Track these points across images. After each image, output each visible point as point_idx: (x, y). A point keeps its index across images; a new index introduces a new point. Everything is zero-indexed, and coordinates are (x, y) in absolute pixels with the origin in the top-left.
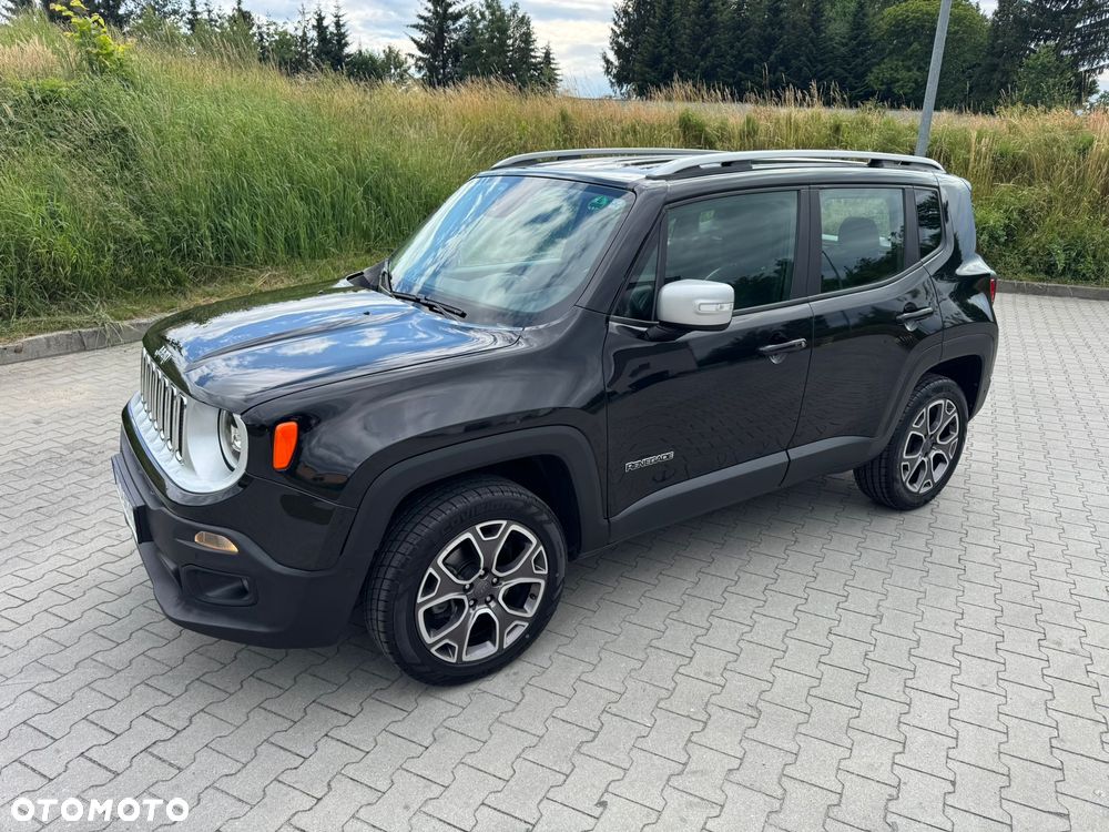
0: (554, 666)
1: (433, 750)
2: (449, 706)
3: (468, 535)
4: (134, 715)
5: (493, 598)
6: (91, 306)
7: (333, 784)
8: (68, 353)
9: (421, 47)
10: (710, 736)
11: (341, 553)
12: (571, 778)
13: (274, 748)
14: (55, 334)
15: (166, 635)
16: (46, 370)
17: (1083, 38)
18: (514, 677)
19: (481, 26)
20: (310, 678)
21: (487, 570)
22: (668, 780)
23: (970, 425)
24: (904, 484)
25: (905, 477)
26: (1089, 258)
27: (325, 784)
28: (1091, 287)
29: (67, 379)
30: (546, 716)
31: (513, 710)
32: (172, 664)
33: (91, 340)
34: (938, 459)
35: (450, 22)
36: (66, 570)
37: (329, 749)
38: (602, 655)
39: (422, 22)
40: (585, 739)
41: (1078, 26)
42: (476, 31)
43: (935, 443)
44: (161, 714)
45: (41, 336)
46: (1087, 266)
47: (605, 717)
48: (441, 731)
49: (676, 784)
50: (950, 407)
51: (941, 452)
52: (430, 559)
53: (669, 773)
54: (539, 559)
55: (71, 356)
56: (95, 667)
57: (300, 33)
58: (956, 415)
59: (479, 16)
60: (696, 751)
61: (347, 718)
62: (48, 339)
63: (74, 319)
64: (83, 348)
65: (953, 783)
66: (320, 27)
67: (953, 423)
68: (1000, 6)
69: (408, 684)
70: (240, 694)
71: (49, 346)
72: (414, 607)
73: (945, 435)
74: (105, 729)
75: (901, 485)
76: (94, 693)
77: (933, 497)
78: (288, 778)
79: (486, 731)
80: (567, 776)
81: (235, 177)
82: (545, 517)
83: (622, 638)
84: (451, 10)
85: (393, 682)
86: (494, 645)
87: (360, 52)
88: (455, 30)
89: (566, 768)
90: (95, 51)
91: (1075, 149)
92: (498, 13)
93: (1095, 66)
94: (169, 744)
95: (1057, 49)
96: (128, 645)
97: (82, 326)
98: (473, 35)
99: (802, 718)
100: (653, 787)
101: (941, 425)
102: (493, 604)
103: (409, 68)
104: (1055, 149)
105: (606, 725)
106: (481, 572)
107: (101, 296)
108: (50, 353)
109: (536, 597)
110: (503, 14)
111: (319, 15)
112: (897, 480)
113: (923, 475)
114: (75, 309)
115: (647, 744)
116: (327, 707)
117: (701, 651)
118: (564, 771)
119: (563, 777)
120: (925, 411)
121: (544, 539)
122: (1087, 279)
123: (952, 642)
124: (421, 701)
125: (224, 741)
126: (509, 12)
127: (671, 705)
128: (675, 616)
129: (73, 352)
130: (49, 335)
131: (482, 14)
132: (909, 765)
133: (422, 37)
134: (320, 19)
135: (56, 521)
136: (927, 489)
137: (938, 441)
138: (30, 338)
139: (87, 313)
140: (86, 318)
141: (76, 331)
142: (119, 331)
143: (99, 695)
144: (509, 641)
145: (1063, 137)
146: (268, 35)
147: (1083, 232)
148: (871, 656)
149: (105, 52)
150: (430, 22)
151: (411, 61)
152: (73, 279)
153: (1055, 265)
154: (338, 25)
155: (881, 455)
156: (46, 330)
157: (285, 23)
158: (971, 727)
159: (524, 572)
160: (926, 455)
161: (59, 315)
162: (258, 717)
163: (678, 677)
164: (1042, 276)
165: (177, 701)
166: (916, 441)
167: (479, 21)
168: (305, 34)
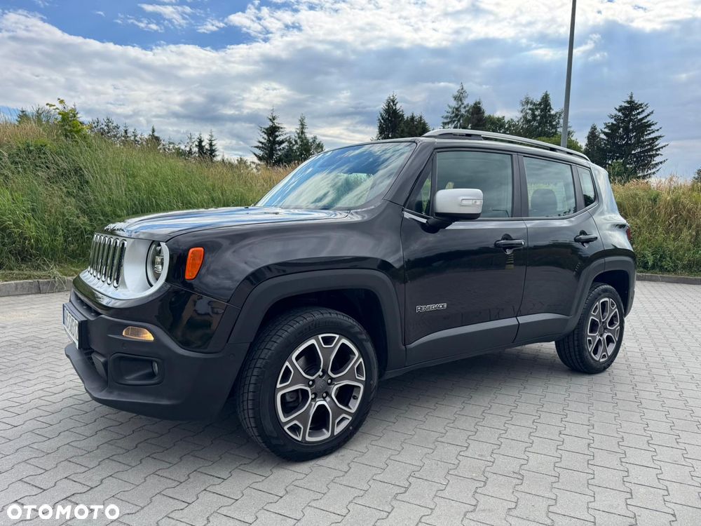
0: (370, 451)
1: (287, 498)
2: (296, 474)
3: (312, 341)
4: (59, 478)
5: (328, 394)
6: (48, 266)
7: (211, 519)
8: (29, 294)
9: (260, 158)
10: (490, 489)
11: (227, 342)
12: (391, 514)
13: (165, 498)
14: (22, 281)
15: (86, 434)
16: (12, 302)
17: (637, 158)
18: (341, 458)
19: (295, 148)
20: (192, 458)
21: (325, 372)
22: (465, 515)
23: (626, 319)
24: (590, 353)
25: (591, 348)
26: (668, 259)
27: (205, 519)
28: (672, 275)
29: (27, 307)
30: (368, 479)
31: (344, 475)
32: (89, 449)
33: (45, 287)
34: (609, 340)
35: (277, 146)
36: (14, 400)
37: (206, 498)
38: (404, 445)
39: (260, 145)
40: (398, 492)
41: (633, 152)
42: (292, 150)
43: (606, 328)
44: (80, 478)
45: (13, 282)
46: (667, 263)
47: (411, 480)
48: (292, 487)
49: (471, 517)
50: (613, 305)
51: (610, 334)
52: (287, 356)
53: (464, 511)
54: (359, 368)
55: (30, 296)
56: (31, 451)
57: (188, 149)
58: (617, 310)
59: (294, 143)
60: (482, 499)
61: (220, 480)
62: (17, 284)
63: (35, 273)
64: (39, 291)
65: (674, 515)
66: (200, 146)
67: (615, 316)
68: (588, 141)
69: (264, 461)
70: (140, 467)
71: (16, 289)
72: (274, 391)
73: (611, 323)
74: (36, 487)
75: (588, 353)
76: (29, 466)
77: (609, 365)
78: (176, 515)
79: (324, 487)
80: (389, 513)
81: (148, 198)
82: (364, 337)
83: (416, 437)
84: (277, 139)
85: (254, 460)
86: (328, 431)
87: (223, 160)
88: (280, 150)
89: (388, 509)
90: (69, 129)
91: (649, 199)
92: (305, 141)
93: (646, 174)
94: (84, 495)
95: (624, 164)
96: (57, 439)
97: (40, 278)
98: (290, 153)
99: (554, 479)
100: (455, 519)
101: (608, 316)
102: (328, 399)
103: (252, 169)
104: (637, 199)
105: (413, 484)
106: (320, 373)
107: (55, 261)
108: (17, 293)
109: (357, 399)
110: (308, 142)
111: (200, 140)
112: (585, 350)
113: (601, 349)
114: (38, 268)
115: (445, 494)
116: (206, 474)
117: (473, 445)
118: (387, 510)
119: (386, 514)
120: (598, 304)
121: (363, 354)
122: (669, 271)
123: (646, 439)
124: (274, 471)
125: (126, 493)
126: (311, 141)
127: (458, 472)
128: (451, 425)
129: (32, 294)
130: (18, 281)
131: (296, 141)
132: (638, 505)
133: (260, 153)
134: (201, 142)
135: (10, 376)
136: (604, 360)
137: (608, 327)
138: (5, 283)
139: (45, 270)
140: (43, 273)
141: (36, 280)
142: (64, 282)
143: (33, 467)
144: (338, 430)
145: (641, 193)
146: (169, 149)
147: (662, 244)
148: (592, 445)
149: (75, 129)
150: (265, 145)
151: (253, 166)
152: (37, 249)
153: (647, 262)
154: (211, 145)
155: (574, 331)
156: (17, 279)
157: (179, 143)
158: (675, 484)
159: (350, 376)
160: (601, 335)
161: (26, 270)
162: (152, 480)
163: (460, 458)
164: (642, 269)
165: (91, 470)
166: (594, 324)
167: (294, 145)
168: (191, 149)
